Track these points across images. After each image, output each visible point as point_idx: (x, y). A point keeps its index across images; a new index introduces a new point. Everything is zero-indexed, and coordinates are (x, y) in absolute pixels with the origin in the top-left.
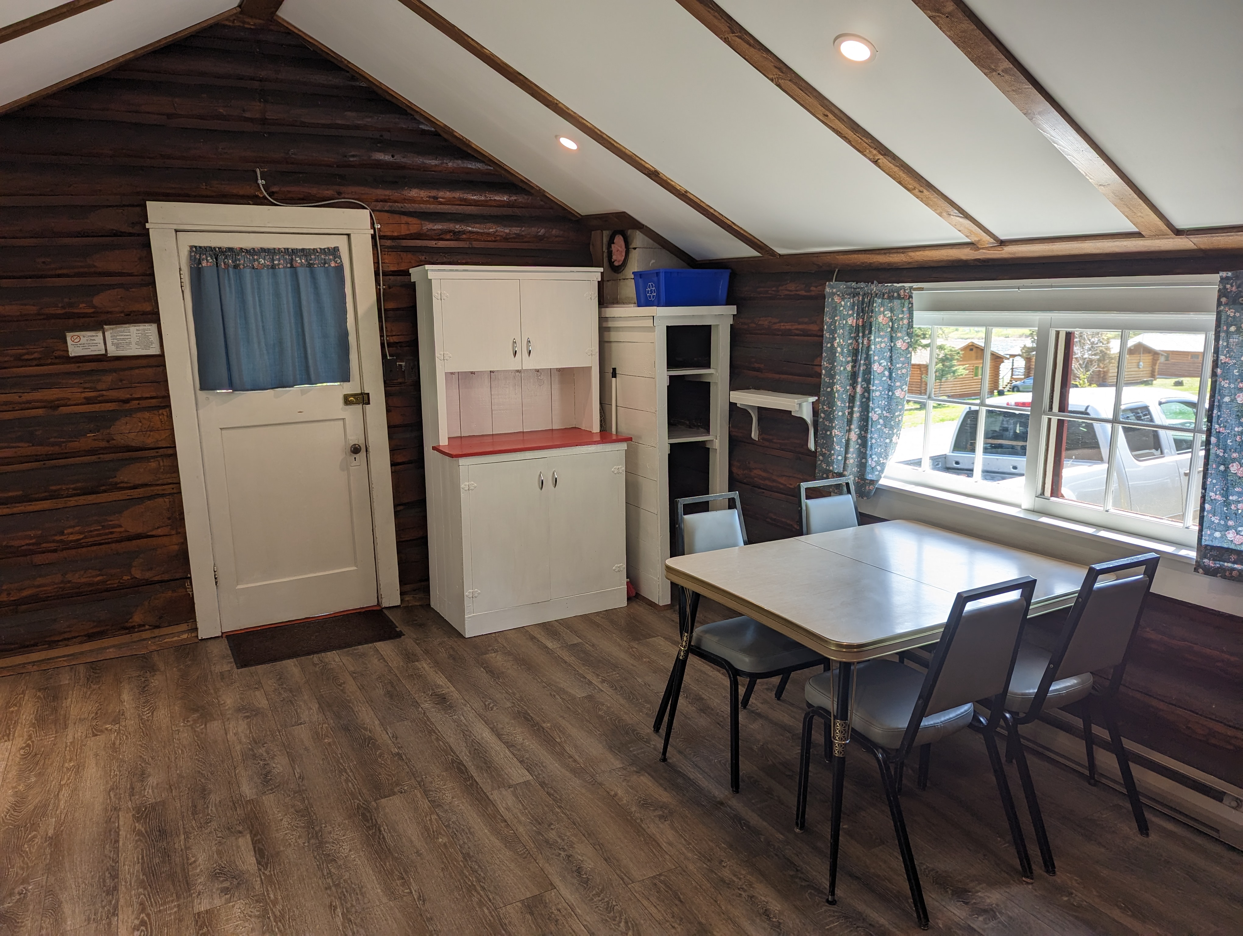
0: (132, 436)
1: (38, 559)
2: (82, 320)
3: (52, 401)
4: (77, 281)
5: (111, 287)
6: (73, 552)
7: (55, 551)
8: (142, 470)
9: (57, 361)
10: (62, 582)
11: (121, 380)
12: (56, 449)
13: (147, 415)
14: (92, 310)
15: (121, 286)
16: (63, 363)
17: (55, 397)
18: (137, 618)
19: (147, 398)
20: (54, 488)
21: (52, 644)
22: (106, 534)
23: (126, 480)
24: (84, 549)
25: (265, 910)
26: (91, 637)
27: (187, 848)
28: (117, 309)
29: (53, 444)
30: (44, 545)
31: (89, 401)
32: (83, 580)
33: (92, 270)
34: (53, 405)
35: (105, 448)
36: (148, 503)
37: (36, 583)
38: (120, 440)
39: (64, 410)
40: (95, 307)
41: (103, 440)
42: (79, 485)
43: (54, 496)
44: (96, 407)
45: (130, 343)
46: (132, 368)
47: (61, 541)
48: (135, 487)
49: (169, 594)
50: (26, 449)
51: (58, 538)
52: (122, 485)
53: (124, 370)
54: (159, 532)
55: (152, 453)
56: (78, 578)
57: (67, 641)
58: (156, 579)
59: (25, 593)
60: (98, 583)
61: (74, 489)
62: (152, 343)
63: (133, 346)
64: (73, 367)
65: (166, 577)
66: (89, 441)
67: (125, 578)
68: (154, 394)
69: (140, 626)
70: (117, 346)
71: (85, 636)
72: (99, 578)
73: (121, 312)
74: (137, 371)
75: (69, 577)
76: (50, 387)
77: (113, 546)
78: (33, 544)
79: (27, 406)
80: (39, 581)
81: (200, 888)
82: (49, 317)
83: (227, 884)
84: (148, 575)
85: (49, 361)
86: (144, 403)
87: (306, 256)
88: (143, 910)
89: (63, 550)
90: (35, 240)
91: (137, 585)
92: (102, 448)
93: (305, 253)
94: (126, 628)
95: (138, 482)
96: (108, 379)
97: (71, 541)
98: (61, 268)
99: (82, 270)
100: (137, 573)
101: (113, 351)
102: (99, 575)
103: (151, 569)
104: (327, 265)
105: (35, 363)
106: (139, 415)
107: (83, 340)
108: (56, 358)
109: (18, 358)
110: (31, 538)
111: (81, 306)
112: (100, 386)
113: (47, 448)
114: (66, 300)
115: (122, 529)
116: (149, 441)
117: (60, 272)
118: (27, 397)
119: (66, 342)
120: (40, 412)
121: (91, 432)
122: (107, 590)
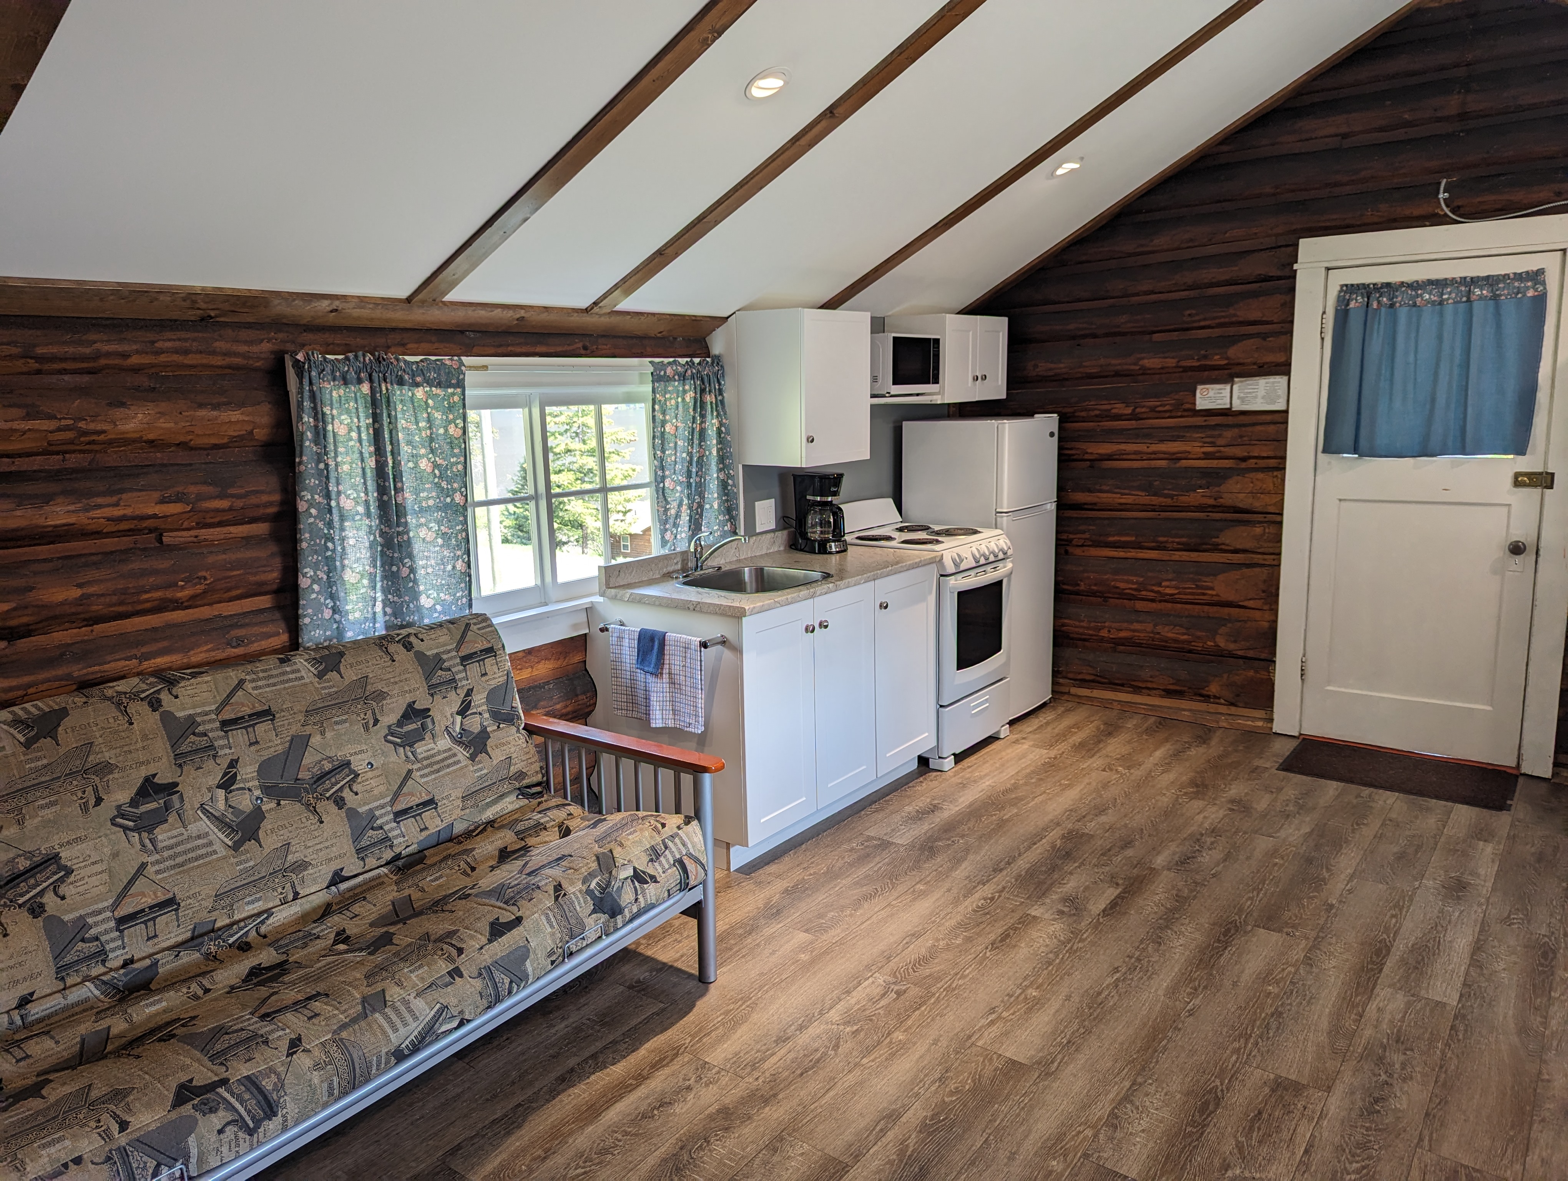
0: (1242, 496)
1: (1139, 605)
2: (1216, 372)
3: (1174, 454)
4: (1217, 332)
5: (1250, 336)
6: (1169, 605)
7: (1153, 601)
8: (1245, 534)
9: (1186, 414)
10: (1152, 632)
11: (1241, 437)
12: (1169, 501)
13: (1260, 475)
14: (1225, 362)
15: (1258, 335)
16: (1192, 416)
17: (1176, 450)
18: (1214, 688)
19: (1264, 458)
20: (1161, 539)
21: (1137, 690)
22: (1198, 594)
23: (1227, 542)
24: (1179, 606)
25: (1069, 941)
26: (1169, 693)
27: (1071, 873)
28: (1249, 360)
29: (1166, 496)
30: (1144, 593)
31: (1207, 456)
32: (1170, 635)
33: (1234, 319)
34: (1174, 458)
35: (1214, 506)
36: (1245, 570)
37: (1132, 627)
38: (1227, 500)
39: (1184, 463)
40: (1227, 358)
41: (1210, 497)
42: (1184, 540)
43: (1160, 547)
44: (1214, 463)
45: (1256, 397)
46: (1254, 424)
47: (1158, 592)
48: (1236, 551)
49: (1251, 673)
50: (1144, 498)
51: (1156, 588)
52: (1223, 547)
53: (1244, 425)
54: (1250, 604)
55: (1260, 517)
56: (1168, 632)
57: (1148, 690)
58: (1240, 653)
59: (1123, 634)
60: (1183, 642)
61: (1178, 543)
62: (1279, 397)
63: (1259, 400)
64: (1199, 421)
65: (1251, 654)
66: (1199, 496)
67: (1209, 643)
68: (1271, 454)
69: (1215, 697)
70: (1242, 400)
71: (1164, 690)
72: (1185, 637)
73: (1255, 364)
74: (1259, 428)
75: (1159, 629)
76: (1174, 439)
77: (1206, 608)
78: (1135, 590)
79: (1153, 456)
80: (1136, 626)
81: (1048, 901)
82: (1186, 369)
83: (1066, 909)
84: (1232, 646)
85: (1180, 414)
86: (1262, 463)
87: (1491, 285)
88: (1002, 891)
89: (1160, 601)
90: (1186, 293)
91: (1221, 655)
92: (1210, 506)
93: (1490, 281)
94: (1201, 695)
95: (1239, 547)
96: (1229, 434)
97: (1167, 594)
98: (1205, 319)
99: (1222, 320)
100: (1222, 642)
101: (1237, 406)
102: (1184, 634)
103: (1235, 642)
104: (1520, 296)
105: (1167, 415)
106: (1252, 475)
107: (1211, 394)
108: (1185, 410)
109: (1153, 409)
110: (1133, 583)
111: (1217, 357)
112: (1220, 441)
113: (1161, 499)
114: (1203, 352)
115: (1214, 593)
116: (1257, 505)
117: (1202, 324)
118: (1154, 448)
119: (1194, 395)
120: (1163, 463)
121: (1201, 487)
122: (1190, 651)
